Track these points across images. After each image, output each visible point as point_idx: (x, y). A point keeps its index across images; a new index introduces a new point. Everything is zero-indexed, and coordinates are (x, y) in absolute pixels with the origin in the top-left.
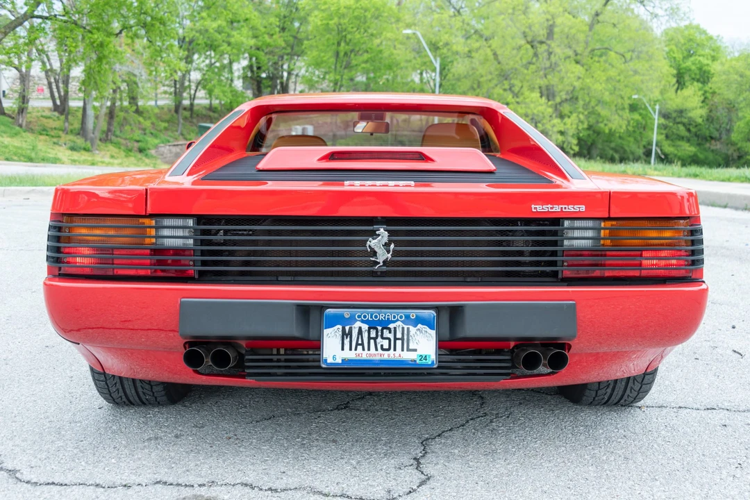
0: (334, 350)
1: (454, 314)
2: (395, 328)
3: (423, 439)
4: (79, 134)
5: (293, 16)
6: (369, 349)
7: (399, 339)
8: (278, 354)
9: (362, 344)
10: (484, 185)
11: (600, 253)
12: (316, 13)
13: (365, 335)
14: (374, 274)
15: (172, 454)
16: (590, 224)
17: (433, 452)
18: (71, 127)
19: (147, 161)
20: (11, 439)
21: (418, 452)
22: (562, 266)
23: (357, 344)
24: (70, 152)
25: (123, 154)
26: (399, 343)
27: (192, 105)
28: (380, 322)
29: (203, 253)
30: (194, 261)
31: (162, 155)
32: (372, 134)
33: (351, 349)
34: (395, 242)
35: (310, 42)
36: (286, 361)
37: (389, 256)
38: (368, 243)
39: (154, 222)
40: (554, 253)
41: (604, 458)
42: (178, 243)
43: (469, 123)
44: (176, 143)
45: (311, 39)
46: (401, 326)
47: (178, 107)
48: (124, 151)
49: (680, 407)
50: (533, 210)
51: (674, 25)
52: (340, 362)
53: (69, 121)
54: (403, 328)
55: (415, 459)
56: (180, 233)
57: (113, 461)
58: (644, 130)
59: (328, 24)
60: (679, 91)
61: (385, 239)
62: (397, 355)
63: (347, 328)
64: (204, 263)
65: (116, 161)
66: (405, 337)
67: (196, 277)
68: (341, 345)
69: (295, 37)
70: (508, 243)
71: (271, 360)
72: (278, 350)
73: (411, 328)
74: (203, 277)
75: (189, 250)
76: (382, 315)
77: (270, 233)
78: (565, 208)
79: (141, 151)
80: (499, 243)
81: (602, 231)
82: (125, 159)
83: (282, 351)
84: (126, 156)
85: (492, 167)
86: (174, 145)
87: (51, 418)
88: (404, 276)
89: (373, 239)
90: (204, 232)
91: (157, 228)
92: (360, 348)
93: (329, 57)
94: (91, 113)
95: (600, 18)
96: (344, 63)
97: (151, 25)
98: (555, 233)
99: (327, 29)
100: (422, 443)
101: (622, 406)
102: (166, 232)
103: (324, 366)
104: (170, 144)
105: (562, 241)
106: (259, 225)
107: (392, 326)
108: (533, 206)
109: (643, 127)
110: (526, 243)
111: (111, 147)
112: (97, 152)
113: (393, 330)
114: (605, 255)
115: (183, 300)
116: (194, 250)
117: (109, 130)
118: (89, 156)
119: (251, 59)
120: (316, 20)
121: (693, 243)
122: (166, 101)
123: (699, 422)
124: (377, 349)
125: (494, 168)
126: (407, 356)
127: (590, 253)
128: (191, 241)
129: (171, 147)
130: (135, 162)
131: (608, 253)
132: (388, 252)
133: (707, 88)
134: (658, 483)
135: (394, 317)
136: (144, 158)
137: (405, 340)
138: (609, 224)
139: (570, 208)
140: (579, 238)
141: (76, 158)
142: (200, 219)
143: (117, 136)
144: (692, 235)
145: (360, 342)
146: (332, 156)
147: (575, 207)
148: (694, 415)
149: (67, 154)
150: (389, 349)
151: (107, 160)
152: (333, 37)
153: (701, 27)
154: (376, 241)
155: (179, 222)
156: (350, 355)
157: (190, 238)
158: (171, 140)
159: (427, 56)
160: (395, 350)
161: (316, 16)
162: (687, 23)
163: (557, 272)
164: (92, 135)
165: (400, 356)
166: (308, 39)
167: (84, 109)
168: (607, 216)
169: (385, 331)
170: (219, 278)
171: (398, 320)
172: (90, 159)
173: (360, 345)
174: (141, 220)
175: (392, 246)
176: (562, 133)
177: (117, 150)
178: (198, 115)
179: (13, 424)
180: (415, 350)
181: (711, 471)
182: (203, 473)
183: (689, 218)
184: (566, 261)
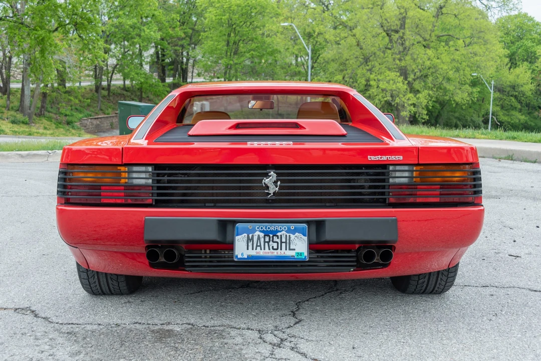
0: (242, 249)
1: (319, 225)
2: (281, 235)
3: (297, 302)
4: (18, 110)
5: (191, 12)
6: (264, 249)
7: (283, 242)
8: (205, 253)
9: (260, 246)
10: (340, 144)
11: (413, 187)
12: (211, 9)
13: (262, 240)
14: (267, 201)
15: (142, 310)
16: (406, 168)
17: (303, 308)
18: (11, 105)
19: (73, 131)
20: (39, 303)
21: (294, 309)
22: (389, 195)
23: (257, 246)
24: (12, 125)
25: (54, 126)
26: (284, 245)
27: (109, 85)
28: (271, 232)
29: (159, 188)
30: (152, 193)
31: (85, 127)
32: (261, 110)
33: (253, 249)
34: (280, 180)
35: (206, 34)
36: (211, 257)
37: (277, 189)
38: (264, 181)
39: (127, 169)
40: (384, 187)
41: (411, 311)
42: (142, 182)
43: (330, 101)
44: (96, 117)
45: (207, 31)
46: (285, 235)
47: (98, 88)
48: (55, 124)
49: (465, 286)
50: (369, 159)
51: (505, 14)
52: (246, 257)
53: (11, 100)
54: (286, 236)
55: (292, 312)
56: (143, 175)
57: (106, 313)
58: (483, 102)
59: (221, 19)
60: (511, 69)
61: (275, 179)
62: (282, 252)
63: (250, 235)
64: (159, 195)
65: (48, 132)
66: (288, 241)
67: (154, 203)
68: (246, 247)
69: (193, 29)
70: (354, 181)
71: (200, 257)
72: (205, 251)
73: (291, 235)
74: (158, 204)
75: (149, 186)
76: (273, 227)
77: (199, 175)
78: (390, 158)
79: (68, 123)
80: (349, 181)
81: (414, 173)
82: (56, 130)
83: (208, 251)
84: (57, 128)
85: (344, 132)
86: (95, 118)
87: (60, 293)
88: (287, 203)
89: (267, 178)
90: (158, 175)
91: (129, 172)
92: (259, 248)
93: (222, 45)
94: (27, 92)
95: (444, 10)
96: (233, 50)
97: (81, 24)
98: (383, 174)
99: (220, 23)
100: (296, 304)
101: (434, 293)
102: (135, 175)
103: (236, 260)
104: (92, 117)
105: (389, 179)
106: (193, 170)
107: (279, 234)
108: (369, 157)
109: (483, 99)
110: (366, 181)
111: (44, 121)
112: (33, 125)
113: (280, 237)
114: (417, 188)
115: (146, 218)
116: (152, 187)
117: (43, 107)
118: (27, 128)
119: (156, 47)
120: (211, 15)
121: (475, 180)
122: (88, 83)
123: (476, 293)
124: (269, 249)
125: (346, 133)
126: (289, 253)
127: (406, 187)
128: (150, 181)
129: (92, 120)
130: (64, 132)
131: (418, 187)
132: (276, 187)
133: (533, 67)
134: (442, 323)
135: (281, 228)
136: (71, 129)
137: (288, 243)
138: (419, 168)
139: (393, 158)
140: (400, 177)
141: (16, 130)
142: (157, 167)
143: (49, 112)
144: (474, 175)
145: (259, 244)
146: (237, 126)
147: (396, 157)
148: (474, 290)
149: (9, 127)
150: (277, 249)
151: (41, 131)
152: (224, 29)
153: (529, 15)
154: (268, 180)
155: (143, 169)
156: (253, 253)
157: (150, 179)
158: (93, 114)
159: (301, 44)
160: (281, 249)
161: (210, 12)
162: (516, 13)
163: (385, 199)
164: (29, 111)
165: (284, 253)
166: (205, 32)
167: (23, 89)
168: (417, 162)
169: (274, 237)
170: (168, 205)
171: (283, 230)
172: (27, 130)
173: (259, 246)
174: (119, 168)
175: (279, 183)
176: (414, 105)
177: (49, 123)
178: (114, 94)
179: (38, 296)
180: (294, 250)
181: (477, 317)
182: (162, 318)
183: (471, 164)
184: (391, 192)
